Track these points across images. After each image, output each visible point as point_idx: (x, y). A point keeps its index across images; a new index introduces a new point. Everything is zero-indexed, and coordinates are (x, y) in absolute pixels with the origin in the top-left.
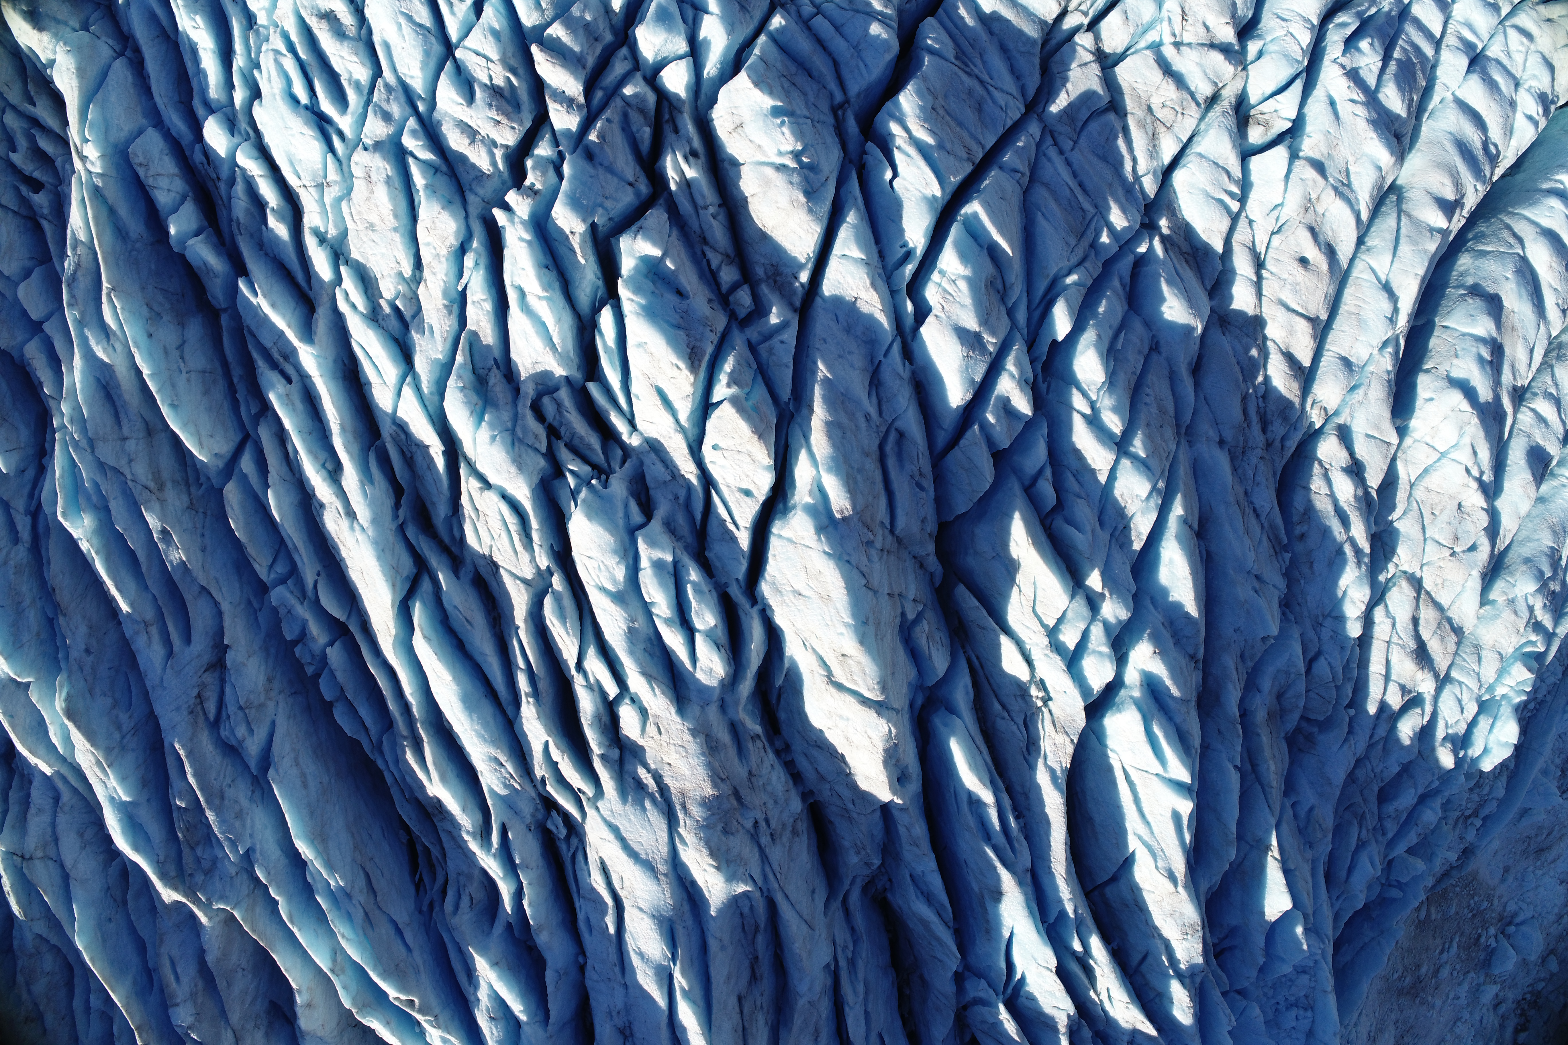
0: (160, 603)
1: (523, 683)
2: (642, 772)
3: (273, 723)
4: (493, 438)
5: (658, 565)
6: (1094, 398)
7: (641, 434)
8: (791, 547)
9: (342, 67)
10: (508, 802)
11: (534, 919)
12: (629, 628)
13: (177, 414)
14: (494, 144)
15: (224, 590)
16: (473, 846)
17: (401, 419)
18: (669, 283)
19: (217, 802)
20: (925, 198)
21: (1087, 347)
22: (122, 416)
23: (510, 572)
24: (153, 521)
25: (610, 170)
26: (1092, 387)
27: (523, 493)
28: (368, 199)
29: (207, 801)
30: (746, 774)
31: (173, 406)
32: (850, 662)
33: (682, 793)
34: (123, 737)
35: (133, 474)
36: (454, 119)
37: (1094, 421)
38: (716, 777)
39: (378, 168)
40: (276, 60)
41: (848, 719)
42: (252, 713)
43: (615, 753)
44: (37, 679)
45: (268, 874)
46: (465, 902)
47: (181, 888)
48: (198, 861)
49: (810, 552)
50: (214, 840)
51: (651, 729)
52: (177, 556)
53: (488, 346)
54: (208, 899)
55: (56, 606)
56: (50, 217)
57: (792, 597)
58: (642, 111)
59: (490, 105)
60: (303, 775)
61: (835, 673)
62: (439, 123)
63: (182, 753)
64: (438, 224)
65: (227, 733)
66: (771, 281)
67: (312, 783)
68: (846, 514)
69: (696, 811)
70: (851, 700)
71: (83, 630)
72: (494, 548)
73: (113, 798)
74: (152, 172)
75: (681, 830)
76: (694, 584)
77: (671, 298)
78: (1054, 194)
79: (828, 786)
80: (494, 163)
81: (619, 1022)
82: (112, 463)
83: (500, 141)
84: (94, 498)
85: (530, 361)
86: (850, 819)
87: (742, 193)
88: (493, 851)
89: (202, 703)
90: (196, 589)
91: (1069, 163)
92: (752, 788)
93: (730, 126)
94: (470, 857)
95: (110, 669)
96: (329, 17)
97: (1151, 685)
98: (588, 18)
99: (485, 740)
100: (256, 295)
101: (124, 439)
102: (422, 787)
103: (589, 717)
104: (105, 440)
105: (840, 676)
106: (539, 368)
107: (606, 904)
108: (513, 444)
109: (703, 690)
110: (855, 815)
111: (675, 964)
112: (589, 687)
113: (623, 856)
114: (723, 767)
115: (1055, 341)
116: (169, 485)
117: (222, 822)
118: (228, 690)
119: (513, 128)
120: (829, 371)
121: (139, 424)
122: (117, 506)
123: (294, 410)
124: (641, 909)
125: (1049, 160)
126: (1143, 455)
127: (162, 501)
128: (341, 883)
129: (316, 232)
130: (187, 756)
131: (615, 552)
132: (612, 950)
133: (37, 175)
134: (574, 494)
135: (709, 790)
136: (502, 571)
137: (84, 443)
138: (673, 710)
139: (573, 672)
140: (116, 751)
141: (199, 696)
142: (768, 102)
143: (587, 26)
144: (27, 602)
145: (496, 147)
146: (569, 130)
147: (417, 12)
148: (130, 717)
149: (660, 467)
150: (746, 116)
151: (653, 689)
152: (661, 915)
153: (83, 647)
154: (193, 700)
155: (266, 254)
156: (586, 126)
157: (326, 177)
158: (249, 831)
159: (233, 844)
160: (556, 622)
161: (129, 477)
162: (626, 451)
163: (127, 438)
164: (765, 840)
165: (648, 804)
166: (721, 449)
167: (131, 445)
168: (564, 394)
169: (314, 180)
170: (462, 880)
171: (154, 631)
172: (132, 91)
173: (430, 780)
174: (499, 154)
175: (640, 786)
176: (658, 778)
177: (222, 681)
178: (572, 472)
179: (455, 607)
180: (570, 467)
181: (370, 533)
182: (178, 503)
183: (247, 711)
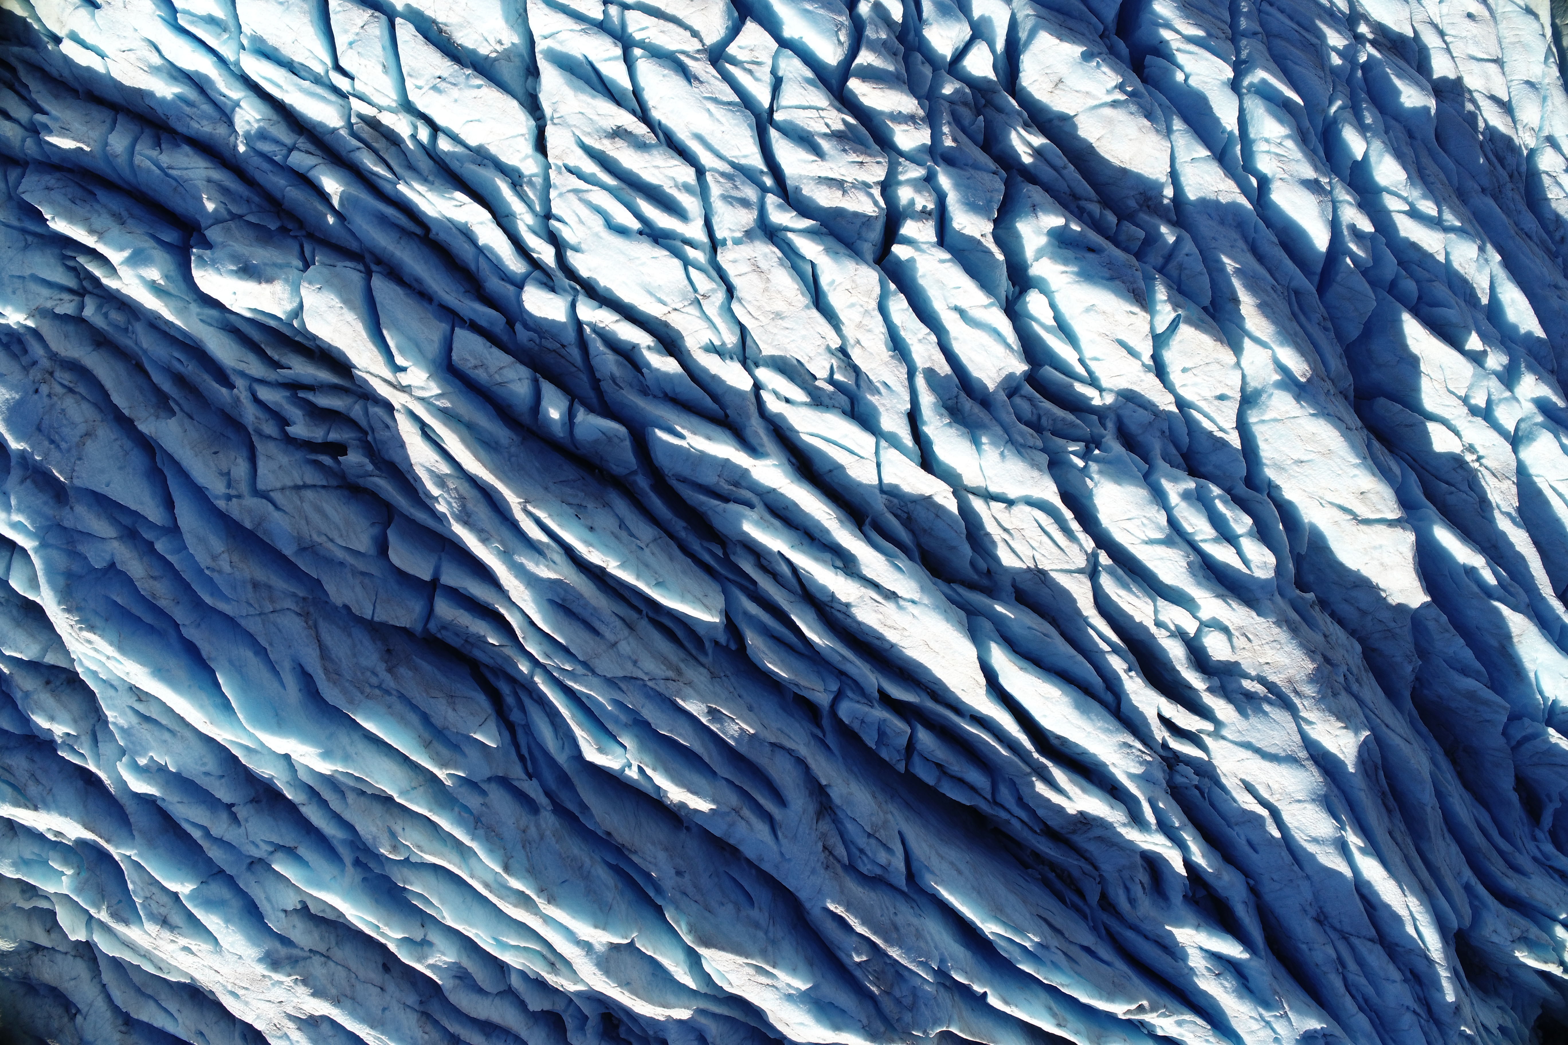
0: (737, 783)
1: (1117, 664)
2: (1247, 684)
3: (900, 833)
4: (1002, 454)
5: (1186, 496)
6: (1405, 194)
7: (1111, 391)
8: (1279, 426)
9: (661, 176)
10: (1144, 779)
11: (1210, 867)
12: (1188, 564)
13: (668, 589)
14: (866, 186)
15: (792, 735)
16: (1132, 835)
17: (890, 485)
18: (1077, 245)
19: (895, 936)
20: (1224, 83)
21: (1381, 156)
22: (597, 625)
23: (1062, 571)
24: (695, 708)
25: (976, 167)
26: (1400, 186)
27: (1049, 492)
28: (766, 290)
29: (886, 940)
30: (1323, 639)
31: (659, 584)
32: (1370, 495)
33: (1290, 681)
34: (766, 933)
35: (646, 674)
36: (812, 178)
37: (1414, 214)
38: (1311, 652)
39: (765, 255)
40: (580, 199)
41: (1381, 546)
42: (882, 834)
43: (1216, 682)
44: (640, 931)
45: (966, 973)
46: (1138, 891)
47: (896, 1037)
48: (898, 1002)
49: (1298, 421)
50: (906, 974)
51: (1240, 642)
52: (736, 727)
53: (947, 376)
54: (925, 1032)
55: (619, 850)
56: (377, 472)
57: (1295, 468)
58: (965, 104)
59: (844, 150)
60: (952, 864)
61: (1358, 512)
62: (797, 189)
63: (840, 910)
64: (859, 280)
65: (869, 867)
66: (1145, 208)
67: (963, 867)
68: (1308, 375)
69: (1309, 690)
70: (1382, 528)
71: (662, 856)
72: (1037, 556)
73: (790, 995)
74: (492, 370)
75: (1304, 714)
76: (1219, 497)
77: (1090, 256)
78: (1287, 40)
79: (1370, 618)
80: (876, 203)
81: (1312, 912)
82: (621, 674)
83: (870, 180)
84: (623, 718)
85: (994, 371)
86: (1394, 636)
87: (1084, 141)
88: (1154, 827)
89: (831, 853)
90: (768, 749)
91: (1282, 11)
92: (1332, 648)
93: (1049, 86)
94: (1129, 847)
95: (710, 876)
96: (619, 133)
97: (1543, 406)
98: (884, 36)
99: (1111, 732)
100: (681, 437)
101: (614, 645)
102: (1060, 810)
103: (1184, 661)
104: (598, 656)
105: (1365, 512)
106: (1004, 374)
107: (1261, 817)
108: (1019, 452)
109: (1264, 584)
110: (1398, 631)
111: (1345, 831)
112: (1172, 635)
113: (1266, 765)
114: (1308, 641)
115: (1356, 162)
116: (682, 666)
117: (907, 950)
118: (850, 826)
119: (878, 163)
120: (1236, 262)
121: (618, 623)
122: (650, 713)
123: (776, 529)
124: (1299, 801)
125: (1268, 14)
126: (1458, 224)
127: (689, 684)
128: (1036, 939)
129: (712, 349)
130: (847, 910)
131: (1151, 502)
132: (1285, 853)
133: (333, 436)
134: (1085, 471)
135: (1310, 666)
136: (1053, 574)
137: (580, 670)
138: (1254, 614)
139: (1153, 629)
140: (770, 949)
141: (825, 848)
142: (1077, 50)
143: (884, 43)
144: (587, 862)
145: (870, 187)
146: (924, 145)
147: (721, 92)
148: (760, 910)
149: (1141, 411)
150: (1062, 70)
151: (1229, 605)
152: (1319, 796)
153: (673, 871)
154: (823, 855)
155: (655, 396)
156: (936, 136)
157: (695, 290)
158: (932, 945)
159: (925, 965)
160: (1123, 593)
161: (646, 679)
162: (1101, 413)
163: (616, 643)
164: (1355, 687)
165: (1267, 708)
166: (1190, 369)
167: (625, 647)
168: (1028, 389)
169: (685, 299)
170: (1126, 874)
171: (746, 812)
172: (410, 301)
173: (1069, 798)
174: (876, 192)
175: (1250, 696)
176: (1262, 680)
177: (837, 822)
178: (1074, 453)
179: (1029, 628)
180: (1070, 449)
181: (926, 601)
182: (703, 679)
183: (877, 835)
